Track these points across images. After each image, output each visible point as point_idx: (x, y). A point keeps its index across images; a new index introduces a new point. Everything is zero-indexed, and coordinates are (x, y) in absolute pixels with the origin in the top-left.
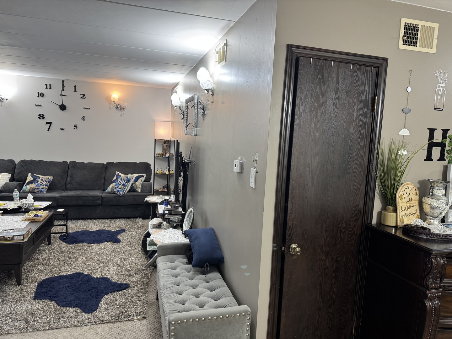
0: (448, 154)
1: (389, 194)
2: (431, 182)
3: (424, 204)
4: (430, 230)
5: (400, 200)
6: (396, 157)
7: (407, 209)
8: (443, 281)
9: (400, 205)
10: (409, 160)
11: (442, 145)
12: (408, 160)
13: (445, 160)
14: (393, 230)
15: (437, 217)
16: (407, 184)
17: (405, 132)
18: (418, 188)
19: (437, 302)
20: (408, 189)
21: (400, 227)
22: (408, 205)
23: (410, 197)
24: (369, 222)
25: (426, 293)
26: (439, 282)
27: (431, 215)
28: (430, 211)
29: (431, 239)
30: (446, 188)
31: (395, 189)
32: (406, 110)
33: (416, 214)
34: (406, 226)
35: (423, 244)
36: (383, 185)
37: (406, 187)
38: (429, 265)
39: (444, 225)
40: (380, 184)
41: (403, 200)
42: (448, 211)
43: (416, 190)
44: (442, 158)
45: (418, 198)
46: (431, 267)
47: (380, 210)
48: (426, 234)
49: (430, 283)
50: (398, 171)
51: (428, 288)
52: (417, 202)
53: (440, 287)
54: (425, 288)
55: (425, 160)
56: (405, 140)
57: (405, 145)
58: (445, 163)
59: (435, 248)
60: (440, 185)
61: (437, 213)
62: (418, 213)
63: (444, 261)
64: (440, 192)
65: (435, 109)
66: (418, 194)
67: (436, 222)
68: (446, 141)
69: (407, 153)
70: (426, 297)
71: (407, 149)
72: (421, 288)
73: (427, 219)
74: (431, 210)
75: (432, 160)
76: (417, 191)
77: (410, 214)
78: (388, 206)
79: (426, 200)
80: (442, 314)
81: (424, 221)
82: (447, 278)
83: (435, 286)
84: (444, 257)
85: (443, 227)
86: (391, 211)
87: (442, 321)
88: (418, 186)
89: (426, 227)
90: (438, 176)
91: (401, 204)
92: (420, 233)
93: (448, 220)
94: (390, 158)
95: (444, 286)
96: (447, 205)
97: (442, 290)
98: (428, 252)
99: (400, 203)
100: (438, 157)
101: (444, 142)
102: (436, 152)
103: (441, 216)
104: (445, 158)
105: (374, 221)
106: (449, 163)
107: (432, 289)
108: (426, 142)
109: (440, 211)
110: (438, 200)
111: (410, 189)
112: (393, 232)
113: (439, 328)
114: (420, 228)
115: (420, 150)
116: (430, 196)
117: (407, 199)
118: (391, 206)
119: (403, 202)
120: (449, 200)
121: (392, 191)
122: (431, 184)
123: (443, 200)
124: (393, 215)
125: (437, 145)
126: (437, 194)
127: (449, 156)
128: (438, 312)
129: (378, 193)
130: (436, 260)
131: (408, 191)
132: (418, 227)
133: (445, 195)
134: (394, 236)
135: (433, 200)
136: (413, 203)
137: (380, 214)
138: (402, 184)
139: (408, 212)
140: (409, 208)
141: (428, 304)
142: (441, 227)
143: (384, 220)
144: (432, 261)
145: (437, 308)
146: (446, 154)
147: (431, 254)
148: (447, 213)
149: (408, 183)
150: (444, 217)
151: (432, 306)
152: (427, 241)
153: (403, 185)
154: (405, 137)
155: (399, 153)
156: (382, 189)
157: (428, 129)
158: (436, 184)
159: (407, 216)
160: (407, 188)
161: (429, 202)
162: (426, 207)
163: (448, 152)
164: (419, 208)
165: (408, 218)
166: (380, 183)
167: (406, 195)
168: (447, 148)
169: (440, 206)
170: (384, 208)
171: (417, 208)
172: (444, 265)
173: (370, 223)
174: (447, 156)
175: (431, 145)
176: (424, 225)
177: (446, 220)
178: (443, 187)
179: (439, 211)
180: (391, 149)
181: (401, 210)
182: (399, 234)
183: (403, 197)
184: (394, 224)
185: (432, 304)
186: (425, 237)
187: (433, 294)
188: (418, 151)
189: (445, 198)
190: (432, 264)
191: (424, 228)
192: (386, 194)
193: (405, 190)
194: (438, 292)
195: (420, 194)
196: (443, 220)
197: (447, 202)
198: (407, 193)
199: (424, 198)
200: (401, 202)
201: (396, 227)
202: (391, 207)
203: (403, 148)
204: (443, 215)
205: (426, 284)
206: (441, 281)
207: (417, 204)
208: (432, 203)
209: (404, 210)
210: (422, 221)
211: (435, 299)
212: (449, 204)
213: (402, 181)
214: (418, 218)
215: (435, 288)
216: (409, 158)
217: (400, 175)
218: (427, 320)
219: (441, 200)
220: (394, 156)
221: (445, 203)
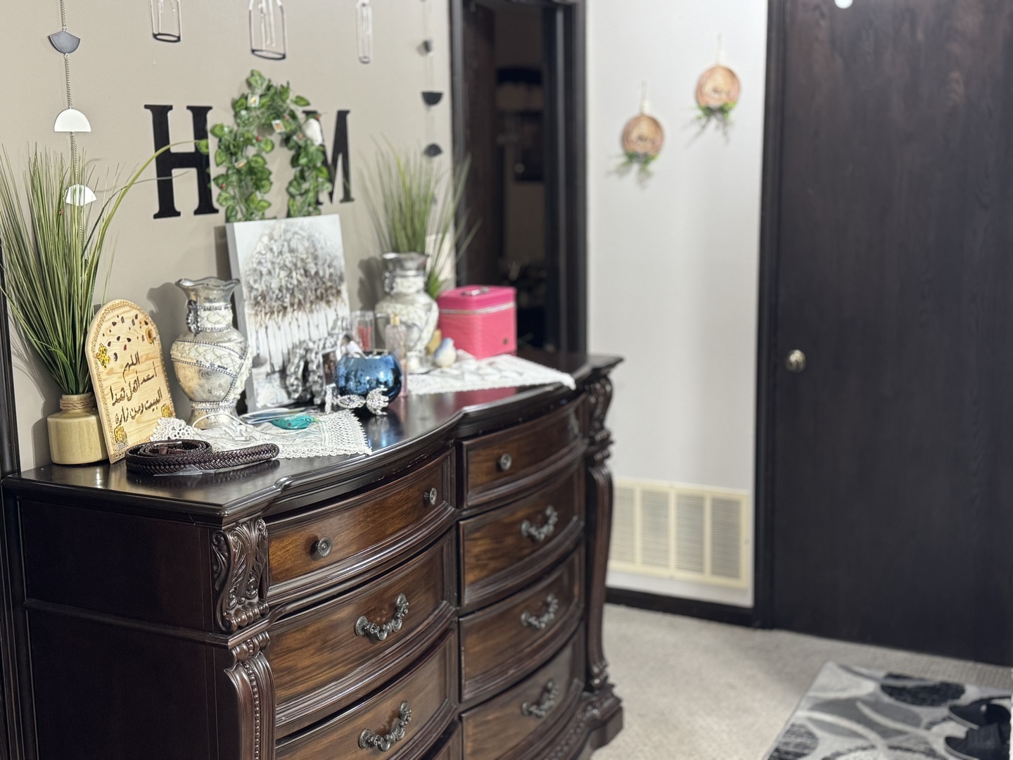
0: (221, 188)
1: (60, 353)
2: (186, 290)
3: (178, 365)
4: (208, 445)
5: (101, 368)
6: (58, 215)
7: (128, 392)
8: (269, 594)
9: (106, 384)
10: (104, 221)
11: (198, 161)
12: (101, 224)
13: (216, 211)
14: (98, 476)
15: (224, 399)
16: (113, 308)
17: (71, 121)
18: (152, 315)
19: (261, 665)
20: (119, 324)
21: (118, 458)
22: (131, 378)
23: (134, 347)
24: (8, 467)
25: (226, 647)
26: (256, 600)
27: (205, 396)
28: (201, 386)
29: (216, 474)
30: (233, 300)
31: (79, 329)
32: (59, 41)
33: (160, 405)
34: (135, 450)
35: (197, 496)
36: (36, 326)
37: (111, 317)
38: (222, 558)
39: (245, 421)
40: (22, 322)
41: (112, 364)
42: (251, 374)
43: (146, 323)
44: (205, 206)
45: (156, 348)
46: (228, 559)
47: (39, 416)
48: (200, 462)
49: (232, 612)
50: (77, 263)
51: (230, 632)
52: (158, 363)
53: (263, 615)
54: (223, 632)
55: (156, 216)
56: (79, 152)
57: (83, 169)
58: (217, 219)
59: (232, 497)
60: (215, 294)
61: (220, 386)
62: (167, 399)
63: (260, 530)
64: (218, 318)
65: (155, 36)
66: (154, 334)
67: (224, 416)
68: (207, 147)
69: (95, 199)
70: (228, 659)
71: (93, 181)
72: (209, 637)
73: (196, 413)
74: (203, 381)
75: (178, 214)
76: (152, 327)
77: (141, 410)
78: (64, 397)
79: (185, 352)
80: (281, 693)
81: (189, 422)
82: (276, 580)
83: (249, 617)
84: (258, 517)
85: (243, 427)
86: (79, 409)
87: (285, 715)
88: (152, 307)
89: (197, 438)
90: (207, 266)
91: (106, 379)
92: (180, 464)
93: (255, 402)
94: (39, 220)
95: (271, 607)
96: (243, 354)
97: (270, 622)
98: (211, 518)
99: (104, 376)
100: (195, 203)
101: (203, 150)
102: (185, 182)
103: (235, 395)
104: (216, 205)
105: (28, 461)
106: (228, 220)
107: (241, 628)
108: (149, 152)
109: (229, 379)
110: (216, 344)
111: (128, 322)
112: (99, 484)
113: (279, 741)
114: (179, 446)
115: (132, 183)
116: (191, 337)
117: (125, 358)
118: (77, 393)
119: (111, 372)
120: (246, 339)
121: (69, 342)
122: (188, 296)
123: (230, 340)
124: (88, 424)
125: (184, 160)
126: (209, 326)
127: (224, 195)
128: (267, 694)
129: (20, 356)
130: (238, 535)
131: (122, 330)
132: (171, 445)
133: (235, 324)
134: (105, 499)
135: (202, 348)
136: (144, 369)
137: (43, 432)
138: (97, 308)
139: (135, 403)
140: (135, 390)
141: (238, 678)
142: (239, 428)
143: (61, 450)
144: (226, 539)
145: (263, 683)
146: (215, 191)
147: (219, 520)
148: (249, 382)
149: (117, 301)
150: (243, 395)
151: (251, 681)
152: (205, 482)
153: (102, 311)
154: (75, 138)
155: (69, 201)
156: (34, 339)
157: (146, 107)
158: (203, 294)
159: (133, 418)
160: (116, 320)
161: (192, 354)
162: (188, 373)
163: (220, 181)
164: (167, 381)
165: (138, 422)
166: (20, 316)
167: (117, 347)
168: (214, 171)
169: (226, 362)
170: (54, 407)
171: (160, 382)
172: (261, 542)
173: (12, 472)
174: (220, 195)
175: (167, 163)
176: (191, 433)
177: (249, 402)
178: (225, 301)
179: (224, 380)
180: (36, 188)
181: (110, 402)
182: (120, 483)
183: (110, 354)
184: (97, 456)
185: (249, 675)
186: (196, 472)
187: (247, 644)
188: (127, 188)
189: (235, 335)
190: (229, 550)
191: (189, 445)
192: (50, 353)
193: (113, 328)
194: (259, 632)
195: (160, 333)
196: (241, 408)
197: (242, 345)
198: (118, 338)
199: (174, 346)
200: (108, 374)
201: (104, 464)
202: (75, 397)
203: (78, 178)
204: (240, 391)
205: (223, 618)
206: (261, 595)
207: (160, 369)
208: (201, 359)
209: (122, 398)
210: (183, 423)
211: (254, 655)
212: (250, 350)
213: (97, 296)
214: (170, 415)
215: (251, 622)
216: (105, 216)
217: (85, 277)
218: (244, 728)
219: (221, 344)
220: (52, 213)
221: (237, 349)
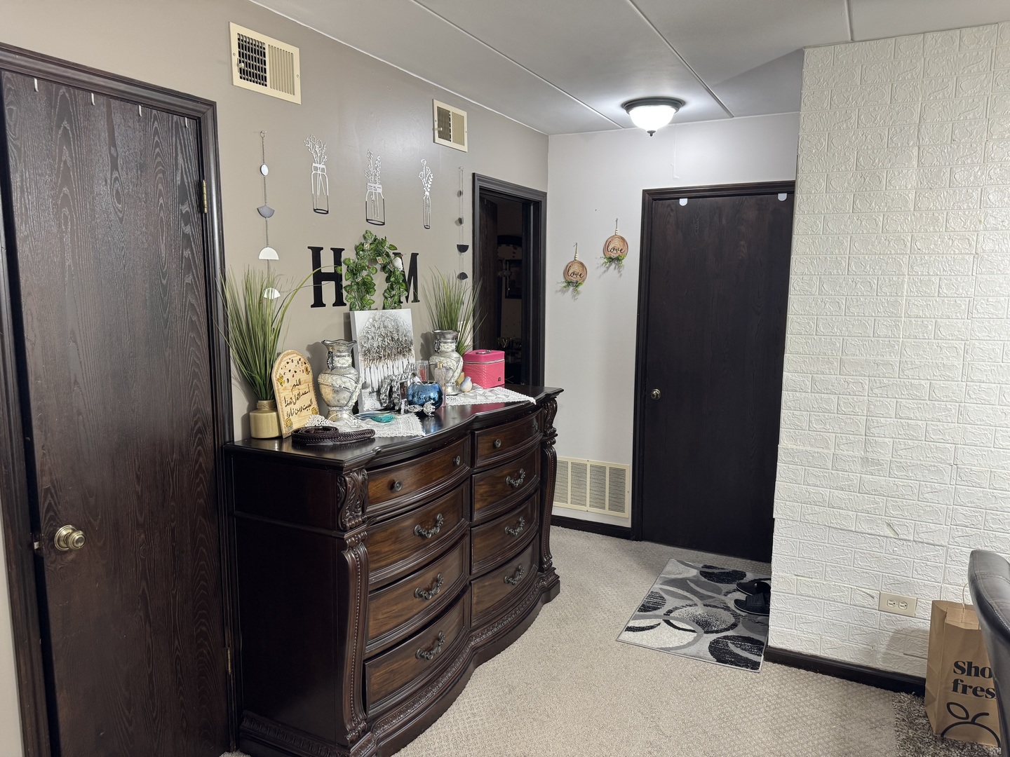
0: (348, 292)
1: (258, 377)
2: (327, 346)
3: (321, 386)
4: (336, 429)
5: (280, 386)
6: (260, 303)
7: (294, 400)
8: (367, 511)
9: (282, 395)
10: (284, 307)
11: (336, 277)
12: (283, 309)
13: (345, 305)
14: (276, 445)
15: (346, 405)
16: (288, 354)
17: (268, 254)
18: (308, 359)
19: (362, 550)
20: (290, 363)
21: (287, 435)
22: (296, 392)
23: (298, 376)
24: (227, 439)
25: (343, 539)
26: (360, 513)
27: (336, 403)
28: (334, 398)
29: (340, 444)
30: (352, 352)
31: (268, 364)
32: (264, 211)
33: (311, 408)
34: (297, 431)
35: (330, 456)
36: (245, 362)
37: (286, 359)
38: (342, 490)
39: (357, 417)
40: (238, 360)
41: (286, 384)
42: (361, 392)
43: (305, 363)
44: (339, 302)
45: (310, 377)
46: (346, 490)
47: (245, 412)
48: (332, 438)
49: (347, 520)
50: (269, 330)
51: (345, 530)
52: (311, 385)
53: (364, 522)
54: (341, 531)
55: (312, 306)
56: (272, 269)
57: (274, 279)
58: (345, 309)
59: (349, 457)
60: (343, 348)
61: (344, 398)
62: (315, 405)
63: (363, 475)
64: (344, 361)
65: (315, 210)
66: (309, 369)
67: (346, 415)
68: (341, 271)
69: (279, 296)
70: (344, 546)
71: (279, 286)
72: (334, 533)
73: (331, 413)
74: (335, 395)
75: (324, 305)
76: (308, 365)
77: (301, 410)
78: (259, 402)
79: (325, 379)
80: (372, 566)
81: (326, 417)
82: (372, 503)
83: (356, 523)
84: (363, 468)
85: (356, 421)
86: (267, 408)
87: (374, 578)
88: (308, 355)
89: (331, 425)
90: (339, 334)
91: (283, 392)
92: (321, 439)
93: (363, 408)
94: (249, 306)
95: (368, 518)
96: (357, 382)
97: (367, 526)
98: (337, 467)
99: (281, 391)
100: (334, 300)
101: (339, 272)
102: (328, 288)
103: (352, 403)
104: (345, 301)
105: (238, 436)
106: (351, 310)
107: (351, 528)
108: (309, 271)
109: (349, 394)
110: (343, 375)
111: (295, 362)
112: (276, 448)
113: (371, 592)
114: (321, 429)
115: (300, 287)
116: (329, 371)
117: (293, 382)
118: (266, 400)
119: (284, 389)
120: (359, 373)
121: (263, 371)
122: (328, 349)
123: (350, 374)
124: (272, 416)
125: (328, 277)
126: (339, 365)
127: (350, 296)
128: (365, 566)
129: (236, 379)
130: (351, 478)
131: (292, 366)
132: (317, 429)
133: (353, 365)
134: (280, 456)
135: (335, 378)
136: (303, 388)
137: (247, 420)
138: (279, 354)
139: (297, 406)
140: (298, 399)
141: (349, 556)
142: (354, 421)
143: (257, 430)
144: (345, 480)
145: (363, 560)
146: (345, 293)
147: (341, 469)
148: (360, 396)
149: (290, 351)
150: (357, 403)
151: (356, 558)
152: (334, 449)
153: (281, 356)
154: (270, 263)
155: (265, 296)
156: (243, 369)
157: (309, 248)
158: (336, 348)
159: (296, 414)
160: (289, 361)
161: (329, 381)
162: (327, 391)
163: (347, 289)
164: (315, 395)
165: (299, 416)
166: (237, 357)
167: (289, 375)
168: (345, 283)
169: (348, 385)
170: (254, 407)
171: (312, 395)
172: (363, 482)
173: (230, 442)
174: (347, 296)
175: (319, 278)
176: (328, 423)
177: (359, 408)
178: (348, 352)
179: (347, 395)
180: (248, 289)
181: (284, 405)
182: (287, 448)
183: (285, 379)
184: (276, 434)
185: (355, 555)
186: (329, 443)
187: (355, 538)
188: (297, 290)
189: (353, 371)
190: (346, 486)
191: (326, 429)
192: (252, 377)
193: (287, 365)
194: (361, 531)
195: (312, 369)
196: (355, 410)
197: (357, 376)
198: (290, 371)
199: (320, 376)
200: (283, 390)
201: (280, 438)
202: (265, 402)
203: (271, 285)
204: (355, 401)
205: (342, 523)
206: (363, 511)
207: (311, 388)
208: (334, 383)
209: (291, 403)
210: (323, 418)
211: (358, 543)
212: (361, 379)
213: (279, 348)
214: (317, 413)
215: (357, 526)
216: (285, 304)
217: (273, 337)
218: (352, 584)
219: (348, 376)
220: (256, 301)
221: (354, 378)
